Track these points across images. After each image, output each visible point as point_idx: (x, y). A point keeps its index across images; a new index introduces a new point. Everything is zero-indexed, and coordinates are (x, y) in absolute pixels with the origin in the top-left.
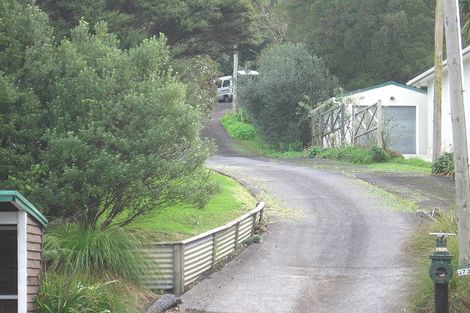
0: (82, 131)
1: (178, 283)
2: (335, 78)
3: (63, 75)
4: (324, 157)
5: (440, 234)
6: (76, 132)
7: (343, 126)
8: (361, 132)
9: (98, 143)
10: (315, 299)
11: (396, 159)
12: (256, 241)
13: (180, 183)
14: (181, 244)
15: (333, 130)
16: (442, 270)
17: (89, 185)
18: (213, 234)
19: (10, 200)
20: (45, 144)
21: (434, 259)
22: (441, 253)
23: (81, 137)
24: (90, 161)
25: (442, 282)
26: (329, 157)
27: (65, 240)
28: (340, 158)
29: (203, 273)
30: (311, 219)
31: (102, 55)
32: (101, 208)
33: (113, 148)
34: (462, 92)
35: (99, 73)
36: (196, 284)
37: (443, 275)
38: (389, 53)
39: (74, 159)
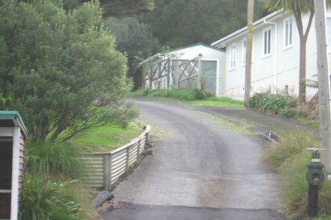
0: (41, 69)
1: (107, 182)
2: (156, 40)
3: (24, 27)
4: (155, 96)
5: (315, 149)
6: (36, 70)
7: (169, 73)
8: (183, 78)
9: (54, 79)
10: (210, 195)
11: (212, 98)
12: (150, 153)
13: (109, 110)
14: (110, 154)
15: (160, 76)
16: (316, 175)
17: (46, 110)
18: (127, 148)
19: (13, 118)
20: (11, 79)
21: (311, 167)
22: (315, 163)
23: (40, 73)
24: (47, 92)
25: (315, 184)
26: (159, 95)
27: (31, 150)
28: (168, 96)
29: (121, 176)
30: (182, 138)
31: (54, 13)
32: (51, 127)
33: (64, 83)
34: (326, 46)
35: (53, 27)
36: (119, 184)
37: (316, 179)
38: (194, 23)
39: (35, 89)
